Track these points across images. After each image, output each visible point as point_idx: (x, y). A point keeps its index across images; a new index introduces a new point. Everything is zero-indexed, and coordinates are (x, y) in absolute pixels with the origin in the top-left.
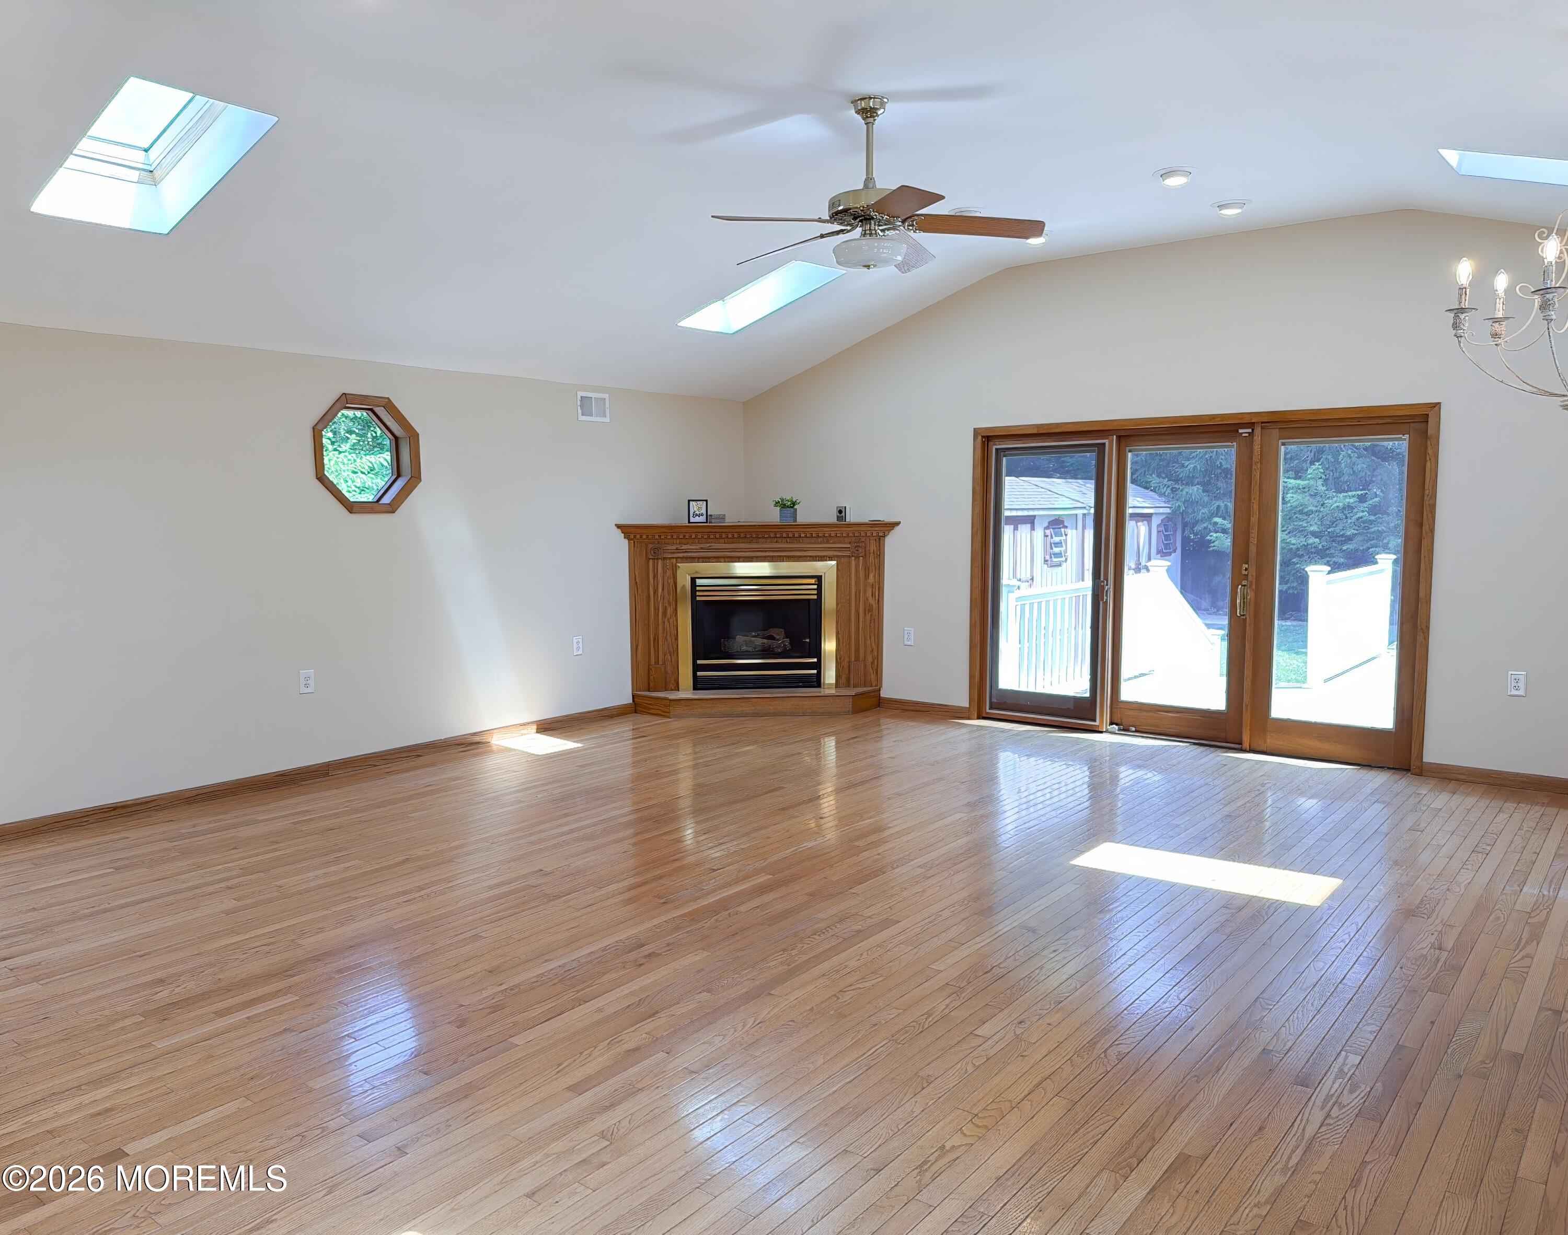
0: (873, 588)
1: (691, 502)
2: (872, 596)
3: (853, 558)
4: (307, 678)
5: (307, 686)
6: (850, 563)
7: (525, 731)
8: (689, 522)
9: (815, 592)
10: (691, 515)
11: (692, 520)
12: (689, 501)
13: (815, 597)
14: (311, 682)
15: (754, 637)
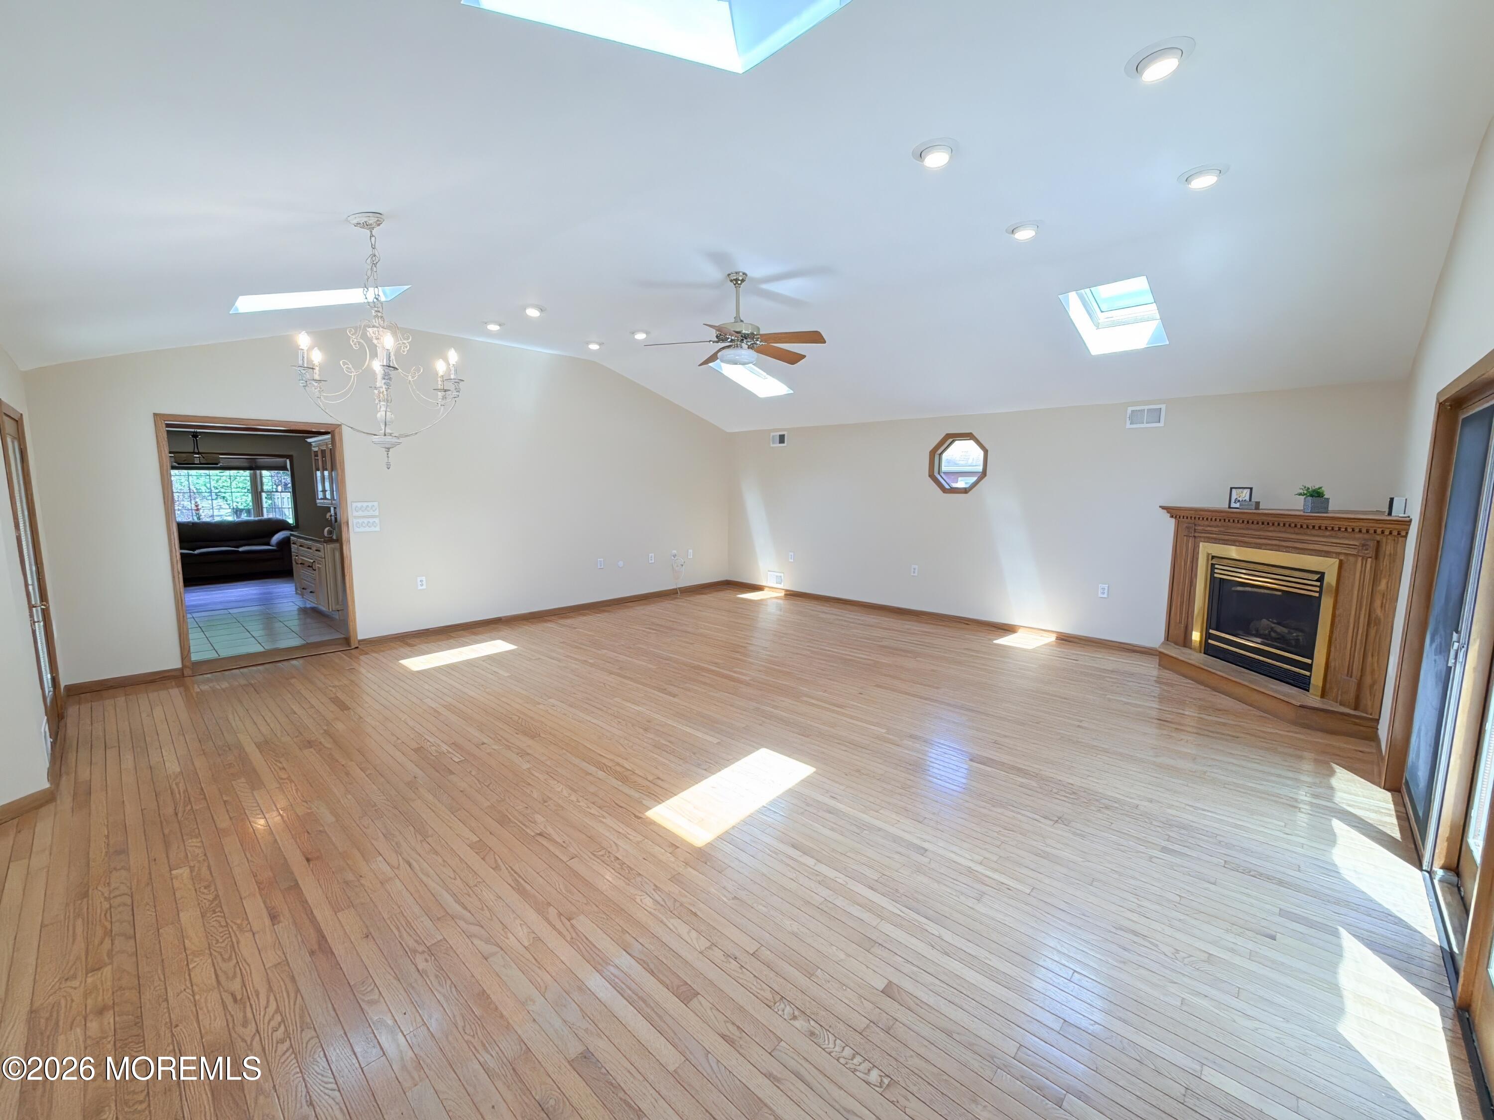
0: (1383, 597)
1: (1233, 490)
2: (1382, 607)
3: (1360, 559)
4: (914, 569)
5: (914, 572)
6: (1356, 561)
7: (1045, 635)
8: (1230, 507)
9: (1318, 589)
10: (1233, 500)
11: (1233, 505)
12: (1231, 488)
13: (1317, 595)
14: (916, 571)
15: (1274, 623)
